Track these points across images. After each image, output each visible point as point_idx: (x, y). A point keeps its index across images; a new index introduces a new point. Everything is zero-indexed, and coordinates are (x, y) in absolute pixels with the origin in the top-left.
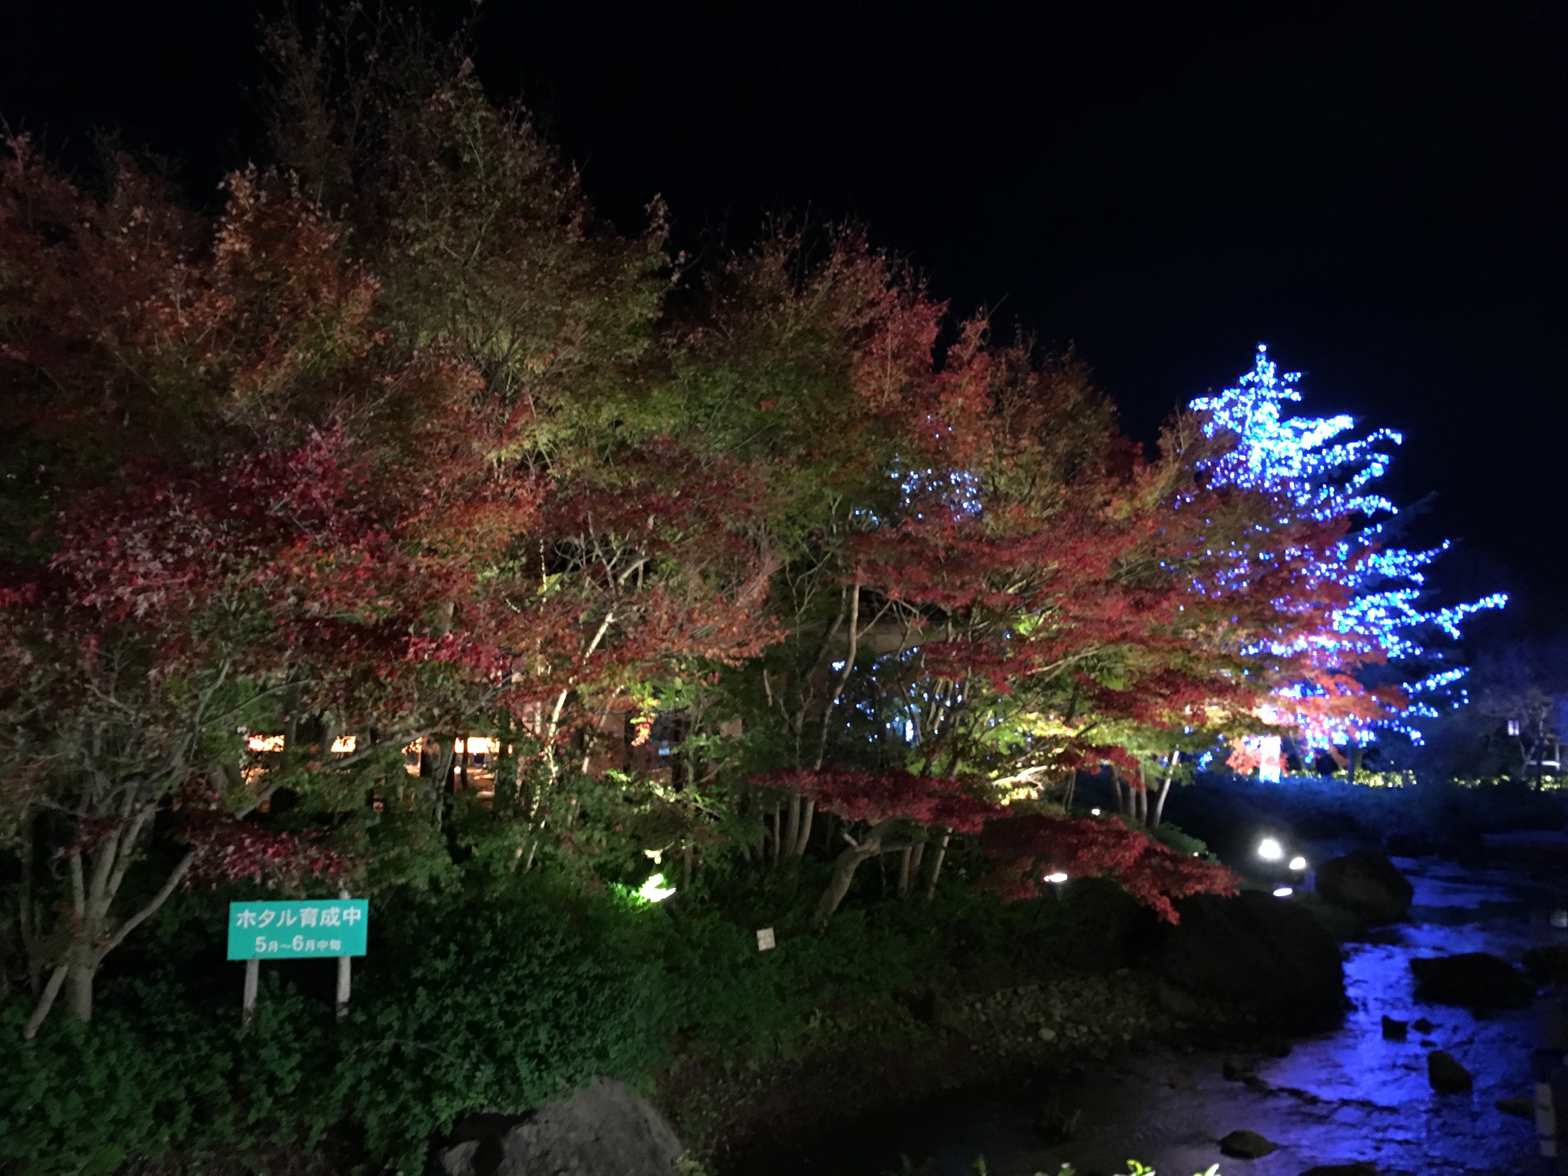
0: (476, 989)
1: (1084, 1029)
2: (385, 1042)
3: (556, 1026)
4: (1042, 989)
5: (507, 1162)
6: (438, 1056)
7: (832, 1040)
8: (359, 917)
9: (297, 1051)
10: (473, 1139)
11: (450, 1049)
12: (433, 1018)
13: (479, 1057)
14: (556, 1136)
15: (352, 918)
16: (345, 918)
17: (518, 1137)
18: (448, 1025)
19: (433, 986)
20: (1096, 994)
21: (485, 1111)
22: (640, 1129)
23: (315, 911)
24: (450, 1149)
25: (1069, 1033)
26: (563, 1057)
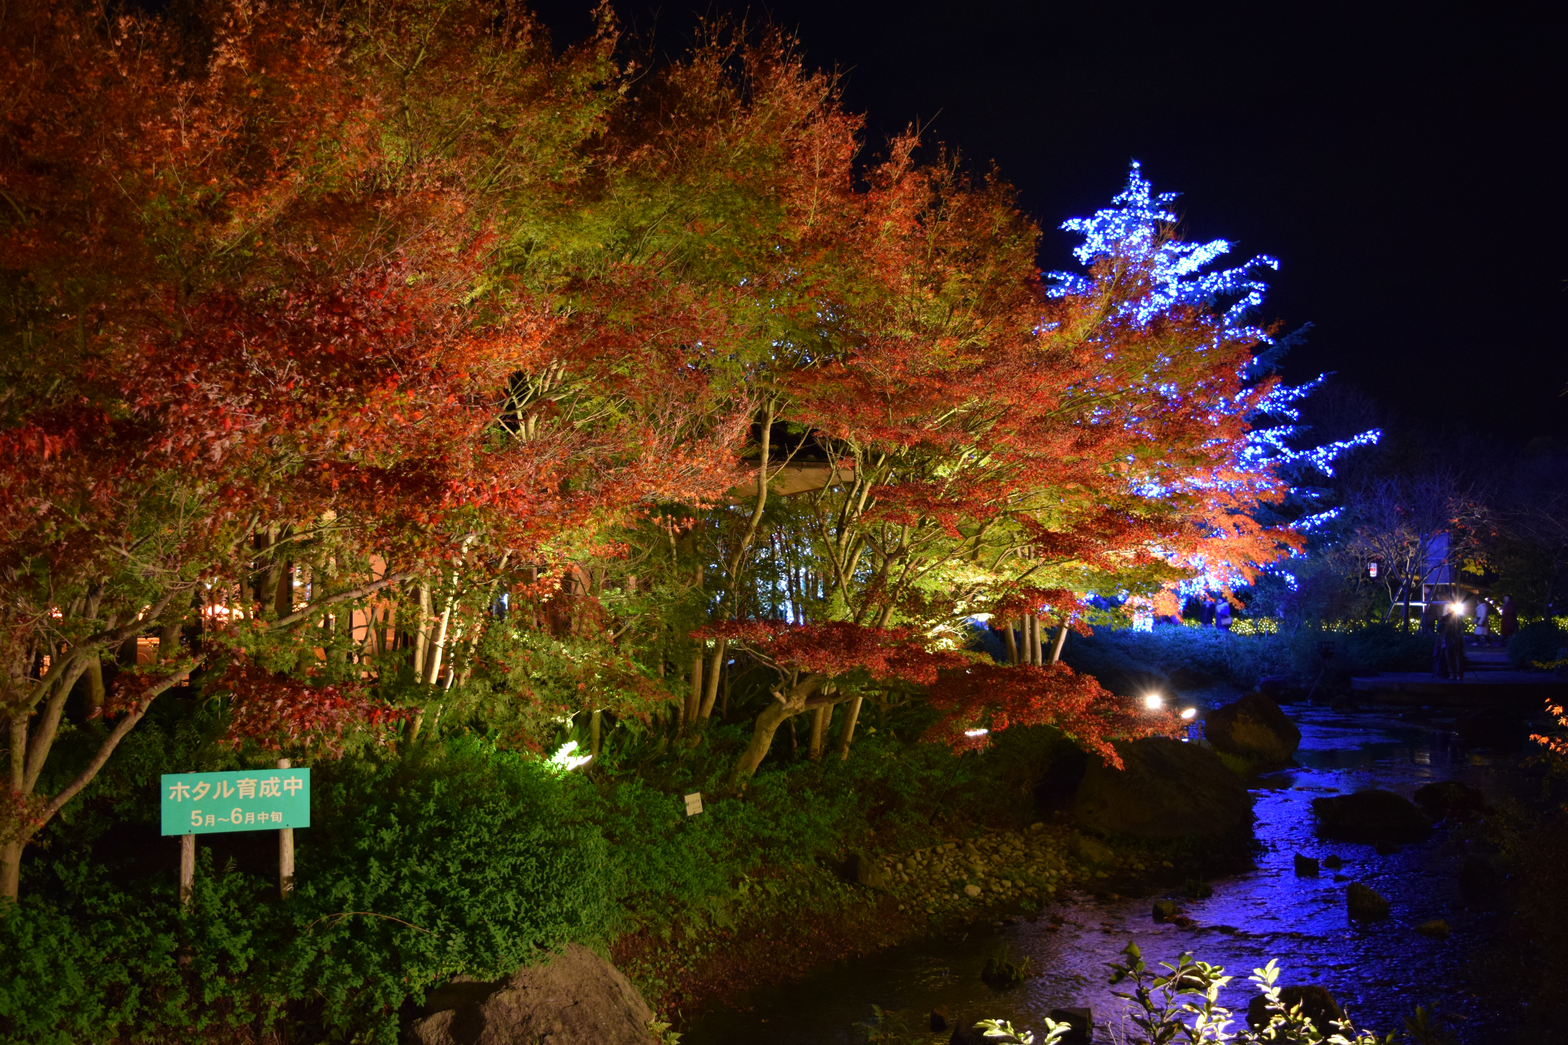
0: (430, 859)
1: (1008, 884)
2: (345, 915)
3: (521, 892)
4: (959, 846)
5: (490, 1028)
6: (404, 926)
7: (762, 906)
8: (300, 787)
9: (247, 929)
10: (447, 1008)
11: (414, 920)
12: (390, 889)
13: (446, 926)
14: (537, 1001)
15: (293, 787)
16: (286, 788)
17: (497, 1005)
18: (407, 896)
19: (385, 858)
20: (1014, 848)
21: (456, 980)
22: (613, 992)
23: (252, 782)
24: (425, 1019)
25: (995, 888)
26: (535, 923)
